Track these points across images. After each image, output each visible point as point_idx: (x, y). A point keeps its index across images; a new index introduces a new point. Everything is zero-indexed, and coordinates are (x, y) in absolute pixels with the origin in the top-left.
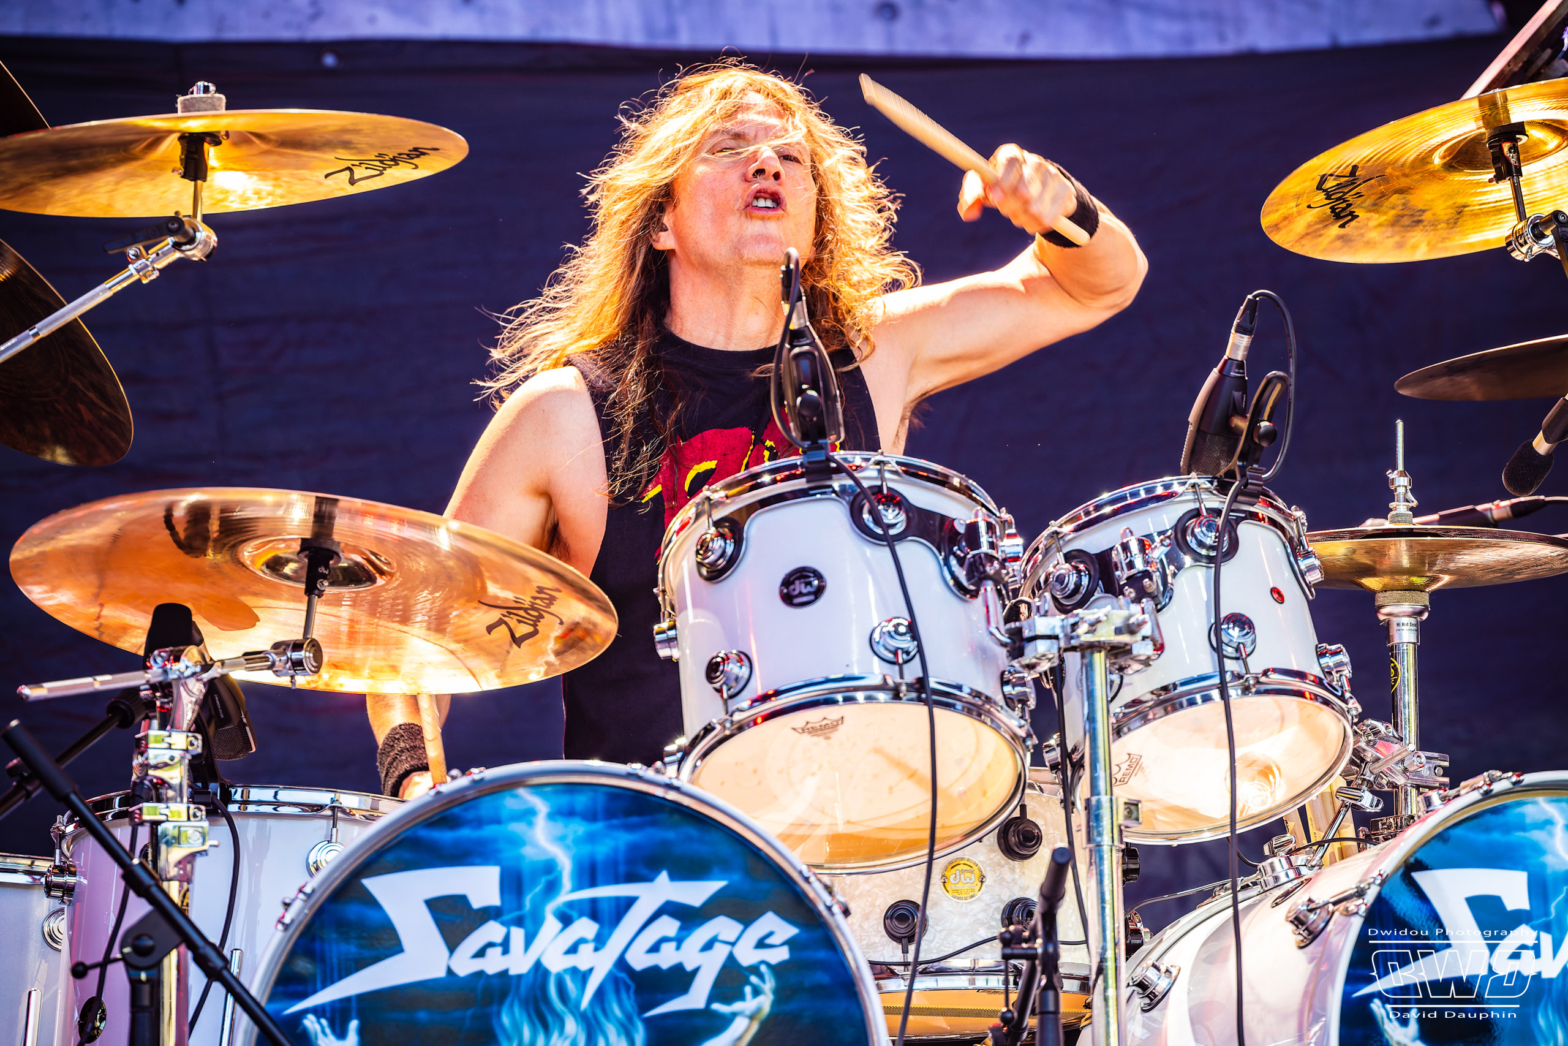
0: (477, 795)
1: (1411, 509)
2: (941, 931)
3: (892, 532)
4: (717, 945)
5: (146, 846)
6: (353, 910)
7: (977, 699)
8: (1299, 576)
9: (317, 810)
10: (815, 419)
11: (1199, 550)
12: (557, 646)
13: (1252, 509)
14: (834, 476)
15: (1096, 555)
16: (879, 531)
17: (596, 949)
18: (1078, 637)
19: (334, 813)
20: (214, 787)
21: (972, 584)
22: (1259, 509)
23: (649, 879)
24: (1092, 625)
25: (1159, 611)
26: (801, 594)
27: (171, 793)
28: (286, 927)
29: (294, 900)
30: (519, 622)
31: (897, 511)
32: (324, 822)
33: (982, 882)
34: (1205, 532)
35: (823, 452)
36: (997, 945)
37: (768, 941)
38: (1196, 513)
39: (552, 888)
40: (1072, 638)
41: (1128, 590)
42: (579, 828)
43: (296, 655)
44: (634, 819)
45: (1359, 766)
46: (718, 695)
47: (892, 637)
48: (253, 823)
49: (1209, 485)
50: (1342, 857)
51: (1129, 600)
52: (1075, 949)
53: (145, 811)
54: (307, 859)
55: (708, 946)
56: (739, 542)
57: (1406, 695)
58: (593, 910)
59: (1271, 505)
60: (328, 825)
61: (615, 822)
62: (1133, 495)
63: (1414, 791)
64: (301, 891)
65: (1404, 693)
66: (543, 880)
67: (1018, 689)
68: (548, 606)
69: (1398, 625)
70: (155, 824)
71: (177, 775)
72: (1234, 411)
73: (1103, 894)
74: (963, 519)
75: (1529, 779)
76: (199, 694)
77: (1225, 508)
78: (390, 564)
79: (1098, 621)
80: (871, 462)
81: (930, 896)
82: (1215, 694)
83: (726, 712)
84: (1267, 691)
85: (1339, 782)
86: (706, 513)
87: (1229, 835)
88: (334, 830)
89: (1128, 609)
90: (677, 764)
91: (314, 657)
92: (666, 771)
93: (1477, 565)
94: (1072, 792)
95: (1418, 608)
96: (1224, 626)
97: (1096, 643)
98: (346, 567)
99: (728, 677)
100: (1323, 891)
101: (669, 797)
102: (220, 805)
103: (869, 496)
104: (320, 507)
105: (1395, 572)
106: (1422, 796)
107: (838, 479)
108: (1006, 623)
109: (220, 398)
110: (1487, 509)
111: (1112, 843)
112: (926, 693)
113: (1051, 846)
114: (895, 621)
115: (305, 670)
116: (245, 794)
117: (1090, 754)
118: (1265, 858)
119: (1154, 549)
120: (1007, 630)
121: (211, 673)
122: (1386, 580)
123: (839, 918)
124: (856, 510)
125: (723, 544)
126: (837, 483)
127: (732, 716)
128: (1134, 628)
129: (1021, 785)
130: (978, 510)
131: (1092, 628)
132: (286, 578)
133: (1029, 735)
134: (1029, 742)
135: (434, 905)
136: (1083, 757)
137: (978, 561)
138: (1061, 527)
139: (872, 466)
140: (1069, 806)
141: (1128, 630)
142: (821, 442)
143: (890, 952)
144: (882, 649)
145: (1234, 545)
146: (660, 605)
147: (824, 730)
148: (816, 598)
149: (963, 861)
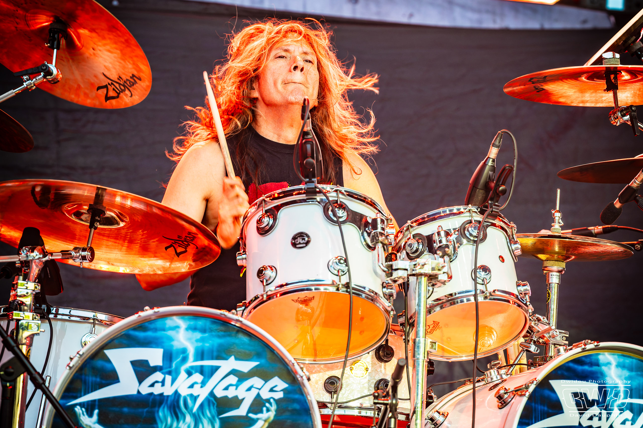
0: (156, 318)
1: (561, 227)
2: (348, 390)
3: (341, 220)
4: (253, 389)
5: (14, 329)
6: (99, 363)
7: (371, 293)
8: (512, 252)
9: (87, 319)
10: (311, 170)
11: (470, 237)
12: (194, 258)
13: (494, 222)
14: (318, 194)
15: (426, 236)
16: (335, 219)
17: (202, 387)
18: (416, 270)
19: (94, 321)
20: (44, 307)
21: (373, 245)
22: (497, 222)
23: (227, 359)
24: (423, 265)
25: (451, 262)
26: (300, 243)
27: (25, 308)
28: (71, 368)
29: (74, 357)
30: (179, 246)
31: (343, 211)
32: (90, 325)
33: (367, 371)
34: (473, 230)
35: (313, 184)
36: (372, 397)
37: (275, 389)
38: (470, 222)
39: (185, 360)
40: (413, 270)
41: (438, 252)
42: (198, 335)
43: (84, 253)
44: (222, 333)
45: (530, 334)
46: (261, 283)
47: (337, 264)
48: (59, 323)
49: (476, 210)
50: (520, 372)
51: (439, 256)
52: (404, 402)
53: (14, 314)
54: (81, 340)
55: (249, 389)
56: (275, 219)
57: (553, 306)
58: (201, 370)
59: (502, 221)
61: (214, 333)
62: (443, 212)
63: (553, 346)
64: (78, 353)
65: (552, 304)
67: (389, 290)
68: (192, 240)
69: (552, 275)
70: (18, 320)
71: (28, 301)
72: (490, 179)
73: (418, 380)
74: (371, 216)
75: (602, 344)
76: (40, 267)
77: (482, 221)
78: (126, 218)
79: (425, 264)
80: (334, 190)
81: (345, 375)
82: (472, 299)
83: (264, 291)
84: (494, 299)
85: (522, 340)
86: (262, 206)
87: (473, 359)
88: (94, 328)
89: (438, 260)
90: (242, 312)
91: (91, 255)
92: (237, 314)
93: (587, 252)
94: (408, 336)
95: (560, 269)
96: (478, 270)
97: (423, 273)
98: (108, 218)
99: (266, 276)
100: (511, 386)
101: (237, 325)
102: (46, 314)
103: (332, 204)
104: (98, 191)
105: (552, 253)
106: (556, 348)
107: (319, 196)
108: (386, 262)
109: (58, 142)
110: (592, 229)
111: (424, 359)
112: (349, 289)
113: (398, 358)
114: (339, 258)
115: (86, 260)
116: (57, 311)
117: (417, 320)
118: (488, 370)
119: (451, 236)
120: (386, 265)
121: (47, 258)
122: (548, 256)
123: (305, 381)
124: (326, 210)
125: (268, 220)
126: (319, 198)
127: (267, 293)
128: (440, 268)
129: (387, 331)
130: (377, 213)
131: (422, 267)
132: (82, 220)
133: (392, 310)
134: (392, 313)
135: (134, 363)
136: (414, 321)
137: (376, 235)
138: (412, 223)
139: (334, 191)
140: (406, 341)
141: (437, 269)
142: (313, 179)
143: (326, 398)
144: (333, 269)
145: (485, 236)
146: (240, 244)
147: (305, 302)
148: (306, 246)
149: (360, 362)
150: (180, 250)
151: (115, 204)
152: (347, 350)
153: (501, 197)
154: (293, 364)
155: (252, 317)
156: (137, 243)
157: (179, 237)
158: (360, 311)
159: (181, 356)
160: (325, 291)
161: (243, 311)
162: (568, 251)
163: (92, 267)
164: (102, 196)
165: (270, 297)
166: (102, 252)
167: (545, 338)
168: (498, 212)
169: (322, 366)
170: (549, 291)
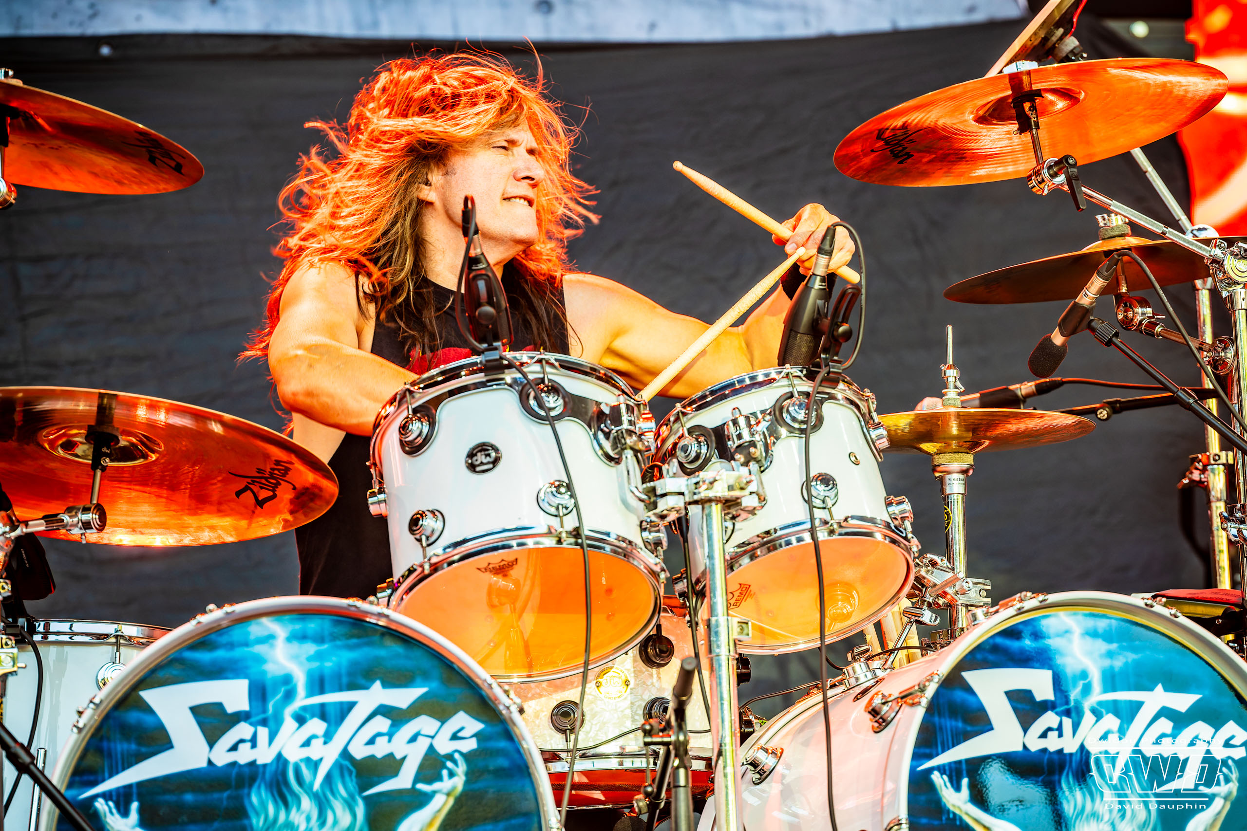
0: (229, 624)
1: (959, 392)
2: (596, 724)
3: (553, 414)
4: (420, 738)
6: (133, 716)
7: (622, 543)
8: (871, 443)
9: (104, 638)
10: (490, 326)
11: (792, 424)
12: (292, 507)
13: (833, 392)
14: (506, 371)
15: (712, 429)
16: (543, 413)
17: (325, 743)
18: (699, 493)
19: (117, 640)
20: (22, 621)
21: (616, 453)
22: (839, 391)
23: (366, 688)
24: (712, 483)
25: (762, 472)
26: (482, 464)
28: (80, 730)
29: (86, 709)
30: (262, 488)
31: (556, 397)
32: (110, 648)
33: (627, 685)
34: (798, 410)
35: (497, 352)
36: (640, 734)
37: (460, 734)
38: (791, 396)
39: (289, 695)
40: (695, 494)
41: (738, 456)
42: (311, 648)
43: (86, 517)
44: (354, 641)
45: (921, 591)
46: (418, 543)
47: (554, 495)
48: (53, 649)
49: (799, 374)
50: (909, 662)
51: (739, 464)
52: (701, 737)
54: (97, 677)
55: (413, 739)
56: (432, 424)
57: (957, 535)
58: (322, 712)
59: (849, 389)
60: (113, 650)
61: (339, 643)
63: (964, 608)
64: (91, 702)
65: (955, 533)
66: (283, 689)
67: (654, 535)
68: (284, 475)
69: (950, 480)
72: (819, 315)
73: (721, 693)
74: (608, 402)
75: (1053, 598)
76: (8, 550)
77: (813, 391)
78: (158, 445)
79: (715, 481)
80: (535, 360)
81: (586, 696)
82: (807, 537)
83: (425, 557)
84: (847, 534)
85: (905, 603)
86: (407, 401)
87: (819, 646)
88: (118, 653)
89: (738, 471)
90: (387, 599)
91: (99, 518)
92: (378, 604)
94: (696, 614)
95: (965, 467)
96: (813, 483)
97: (713, 498)
98: (124, 447)
99: (426, 530)
100: (893, 688)
101: (381, 623)
102: (26, 635)
103: (534, 386)
104: (102, 400)
105: (946, 439)
106: (970, 613)
107: (509, 373)
108: (643, 483)
109: (23, 319)
110: (1017, 388)
111: (728, 654)
112: (581, 538)
113: (681, 657)
114: (557, 483)
115: (92, 528)
116: (47, 627)
117: (710, 584)
118: (848, 663)
119: (757, 424)
120: (644, 489)
121: (18, 532)
122: (939, 445)
123: (516, 716)
124: (524, 397)
125: (420, 426)
126: (509, 376)
127: (429, 560)
128: (743, 485)
129: (657, 609)
130: (619, 395)
131: (710, 486)
132: (78, 456)
133: (663, 570)
134: (663, 576)
135: (197, 711)
136: (705, 586)
137: (621, 435)
138: (684, 407)
139: (535, 362)
140: (693, 625)
141: (738, 487)
142: (495, 344)
143: (556, 741)
144: (547, 505)
145: (820, 419)
146: (372, 475)
147: (502, 570)
148: (494, 467)
149: (613, 670)
150: (264, 494)
151: (136, 422)
152: (586, 651)
153: (844, 345)
154: (490, 685)
155: (406, 608)
156: (185, 489)
158: (603, 578)
160: (537, 546)
161: (390, 597)
162: (975, 431)
163: (106, 542)
164: (111, 408)
166: (121, 511)
167: (949, 597)
168: (839, 373)
169: (544, 685)
170: (949, 510)
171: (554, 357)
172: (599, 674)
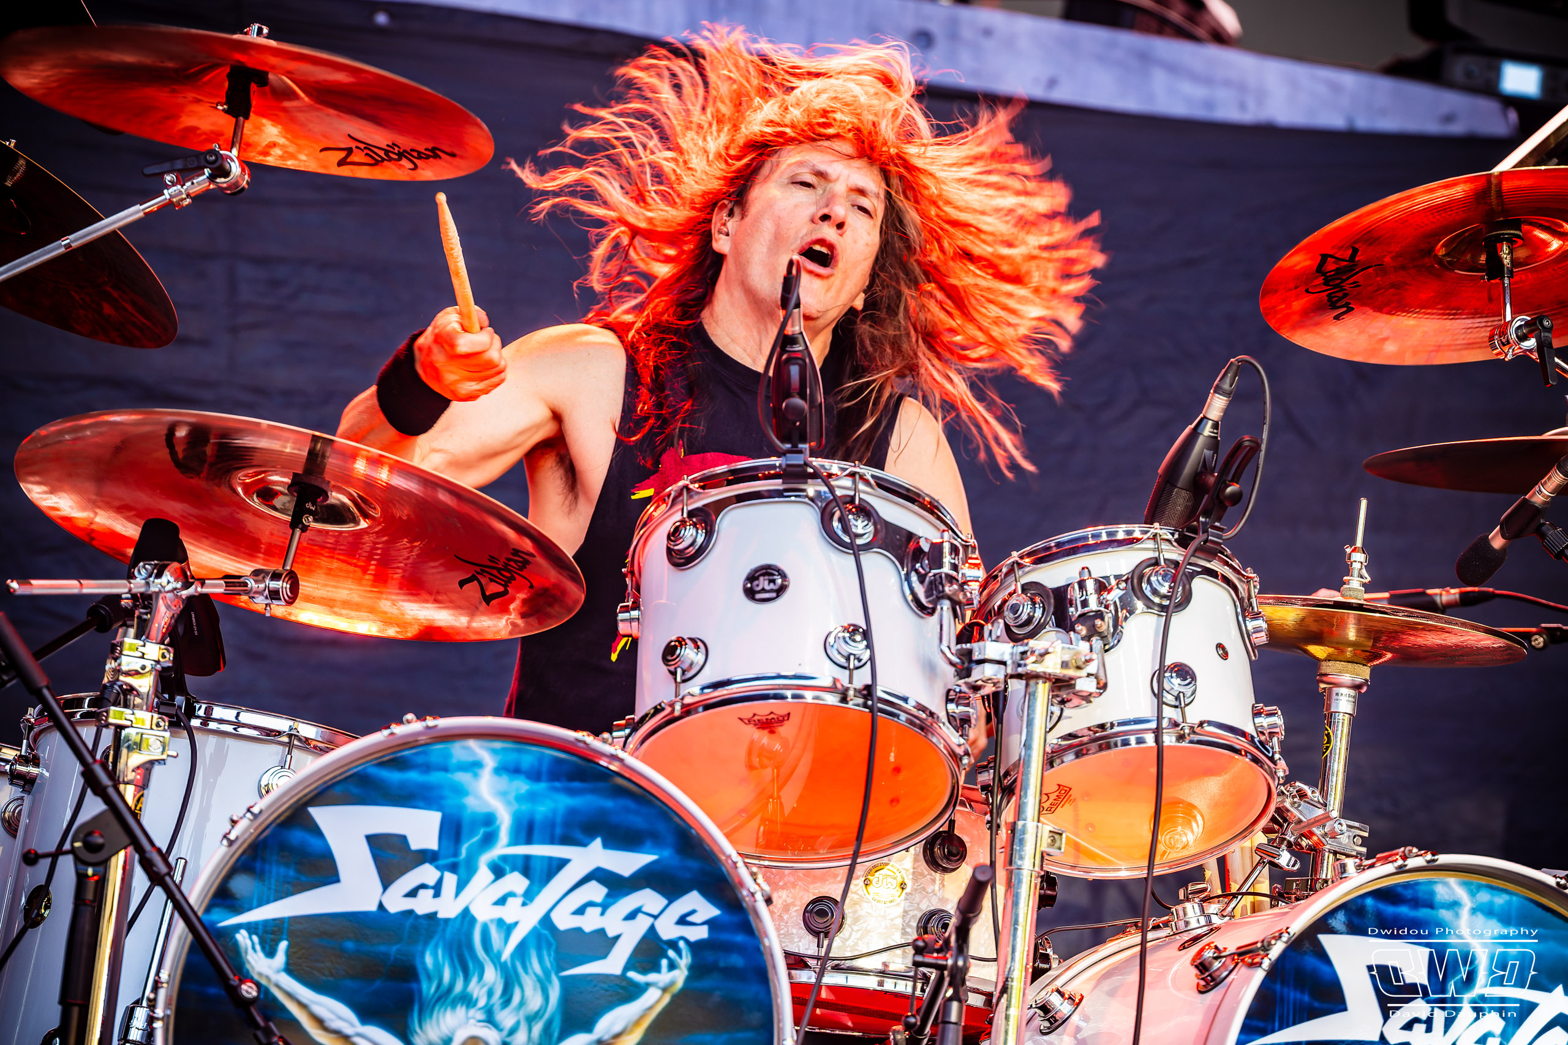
0: (429, 741)
1: (1364, 585)
2: (857, 931)
3: (859, 542)
4: (640, 916)
5: (108, 748)
6: (297, 836)
7: (921, 712)
8: (1245, 636)
9: (275, 735)
10: (798, 424)
11: (1152, 597)
12: (525, 609)
13: (1208, 565)
14: (809, 481)
15: (1052, 589)
16: (847, 539)
17: (524, 904)
18: (1025, 665)
19: (290, 740)
20: (180, 700)
21: (930, 602)
22: (1215, 565)
23: (585, 845)
24: (1042, 655)
25: (1106, 651)
26: (763, 590)
27: (138, 701)
28: (231, 843)
29: (241, 818)
30: (491, 580)
31: (866, 522)
32: (280, 748)
33: (903, 889)
34: (1161, 581)
35: (802, 456)
36: (910, 951)
37: (689, 919)
38: (1156, 562)
39: (489, 839)
40: (1019, 665)
41: (1079, 627)
42: (523, 786)
43: (274, 585)
44: (576, 785)
45: (1281, 826)
46: (670, 677)
47: (846, 642)
48: (212, 740)
49: (1170, 537)
50: (1254, 911)
51: (1079, 637)
52: (984, 966)
53: (111, 714)
54: (260, 781)
55: (632, 916)
56: (709, 534)
57: (1336, 764)
58: (526, 866)
59: (1227, 564)
60: (283, 752)
61: (557, 784)
62: (1093, 536)
63: (1331, 856)
64: (249, 810)
65: (1334, 761)
67: (962, 708)
68: (522, 568)
69: (1337, 694)
70: (120, 728)
71: (145, 684)
72: (1204, 468)
73: (1017, 916)
74: (929, 537)
75: (1444, 859)
76: (176, 610)
77: (1183, 561)
78: (375, 508)
79: (1047, 653)
80: (847, 472)
81: (850, 895)
82: (1150, 739)
83: (676, 696)
84: (1200, 742)
85: (1260, 838)
86: (683, 500)
87: (1145, 876)
88: (289, 756)
89: (1077, 645)
90: (623, 739)
91: (290, 589)
92: (612, 744)
93: (1420, 646)
94: (999, 815)
95: (1359, 680)
96: (1167, 674)
97: (1042, 674)
98: (333, 506)
99: (683, 662)
100: (1230, 942)
101: (612, 767)
102: (183, 718)
103: (841, 504)
104: (315, 445)
105: (1340, 645)
106: (1338, 863)
107: (814, 485)
108: (958, 643)
109: (234, 330)
110: (1436, 594)
111: (1031, 868)
113: (974, 864)
114: (852, 628)
115: (280, 599)
116: (208, 711)
117: (1022, 780)
118: (1179, 902)
119: (1109, 592)
120: (957, 650)
121: (191, 591)
122: (1331, 650)
123: (761, 906)
124: (827, 516)
125: (694, 533)
126: (812, 488)
127: (682, 699)
128: (1080, 664)
129: (953, 801)
130: (944, 531)
131: (1040, 659)
132: (275, 509)
133: (967, 753)
134: (965, 761)
135: (374, 841)
136: (1015, 781)
137: (938, 580)
138: (1022, 557)
139: (847, 476)
140: (993, 827)
141: (1075, 664)
142: (801, 446)
143: (806, 945)
144: (836, 653)
145: (1187, 598)
146: (627, 585)
147: (768, 725)
148: (778, 596)
149: (887, 867)
150: (493, 588)
151: (353, 477)
152: (857, 840)
153: (1230, 509)
154: (735, 863)
155: (647, 752)
156: (398, 568)
157: (492, 559)
158: (892, 754)
159: (482, 831)
160: (816, 702)
161: (627, 738)
162: (1376, 640)
163: (293, 618)
164: (324, 456)
165: (688, 710)
166: (317, 583)
167: (1315, 838)
168: (1219, 544)
169: (800, 873)
170: (1330, 731)
171: (870, 473)
172: (871, 870)
